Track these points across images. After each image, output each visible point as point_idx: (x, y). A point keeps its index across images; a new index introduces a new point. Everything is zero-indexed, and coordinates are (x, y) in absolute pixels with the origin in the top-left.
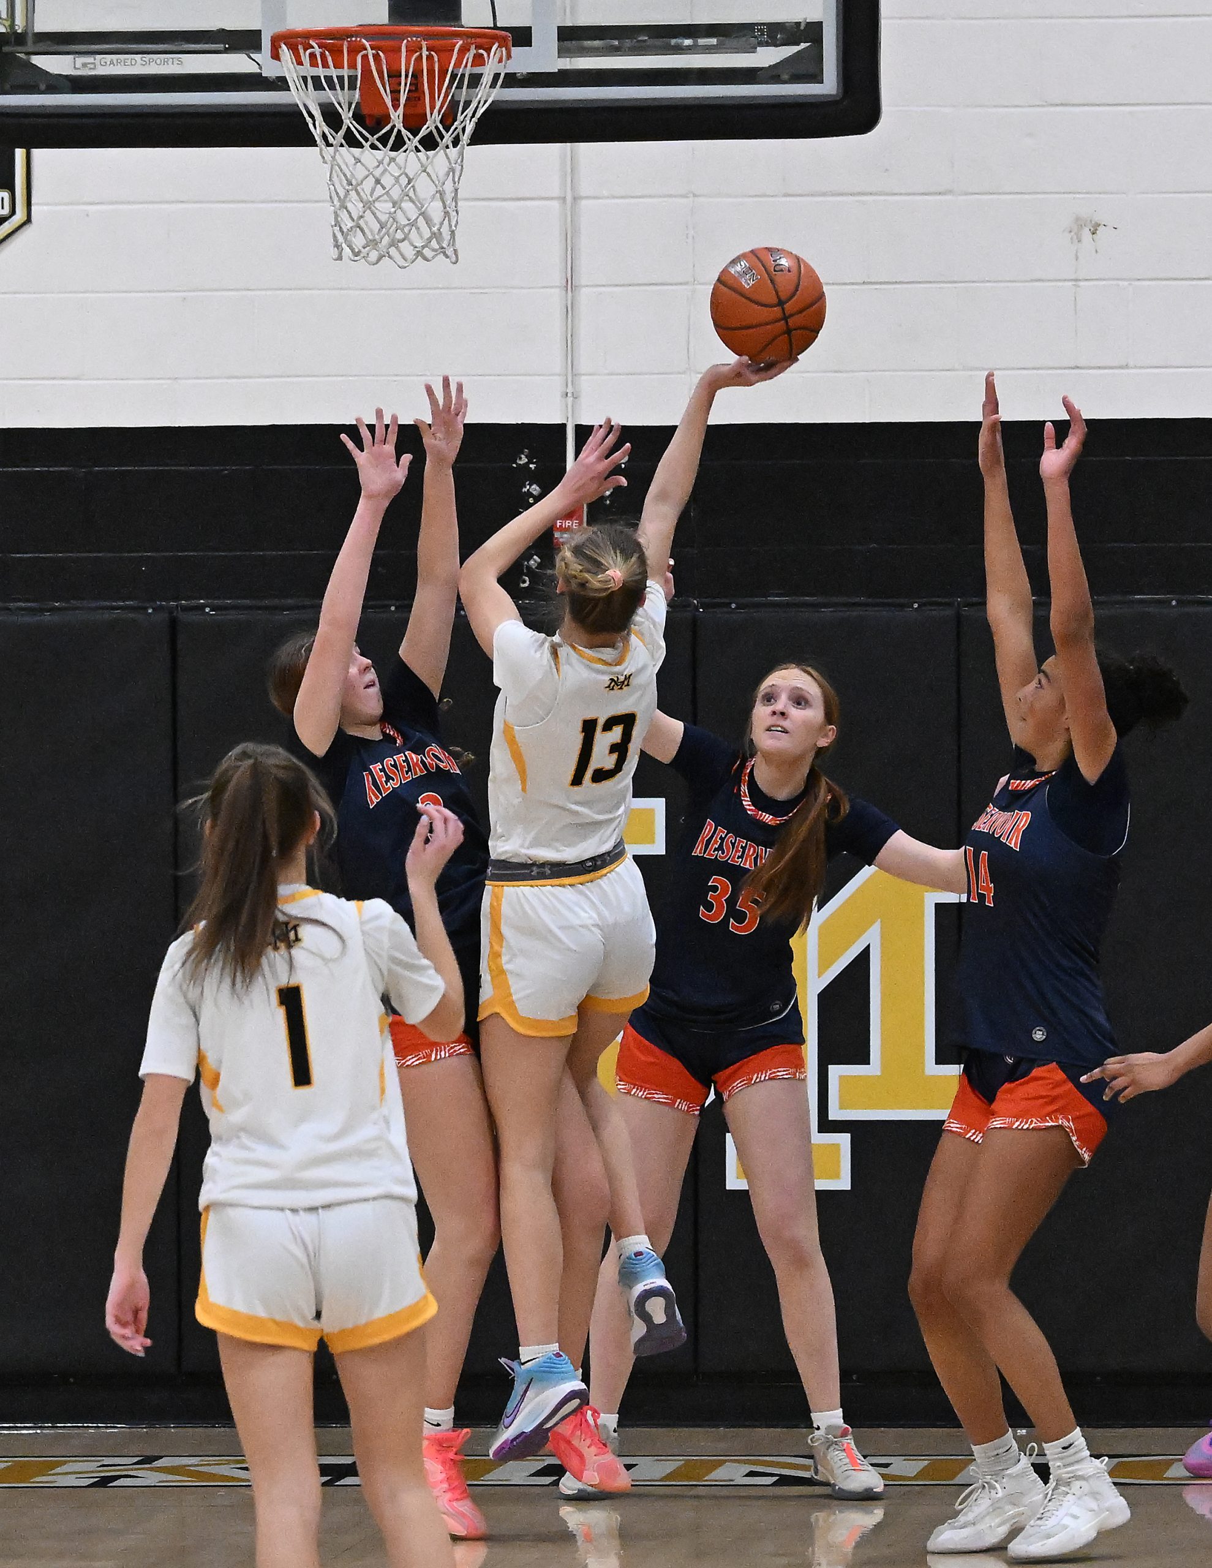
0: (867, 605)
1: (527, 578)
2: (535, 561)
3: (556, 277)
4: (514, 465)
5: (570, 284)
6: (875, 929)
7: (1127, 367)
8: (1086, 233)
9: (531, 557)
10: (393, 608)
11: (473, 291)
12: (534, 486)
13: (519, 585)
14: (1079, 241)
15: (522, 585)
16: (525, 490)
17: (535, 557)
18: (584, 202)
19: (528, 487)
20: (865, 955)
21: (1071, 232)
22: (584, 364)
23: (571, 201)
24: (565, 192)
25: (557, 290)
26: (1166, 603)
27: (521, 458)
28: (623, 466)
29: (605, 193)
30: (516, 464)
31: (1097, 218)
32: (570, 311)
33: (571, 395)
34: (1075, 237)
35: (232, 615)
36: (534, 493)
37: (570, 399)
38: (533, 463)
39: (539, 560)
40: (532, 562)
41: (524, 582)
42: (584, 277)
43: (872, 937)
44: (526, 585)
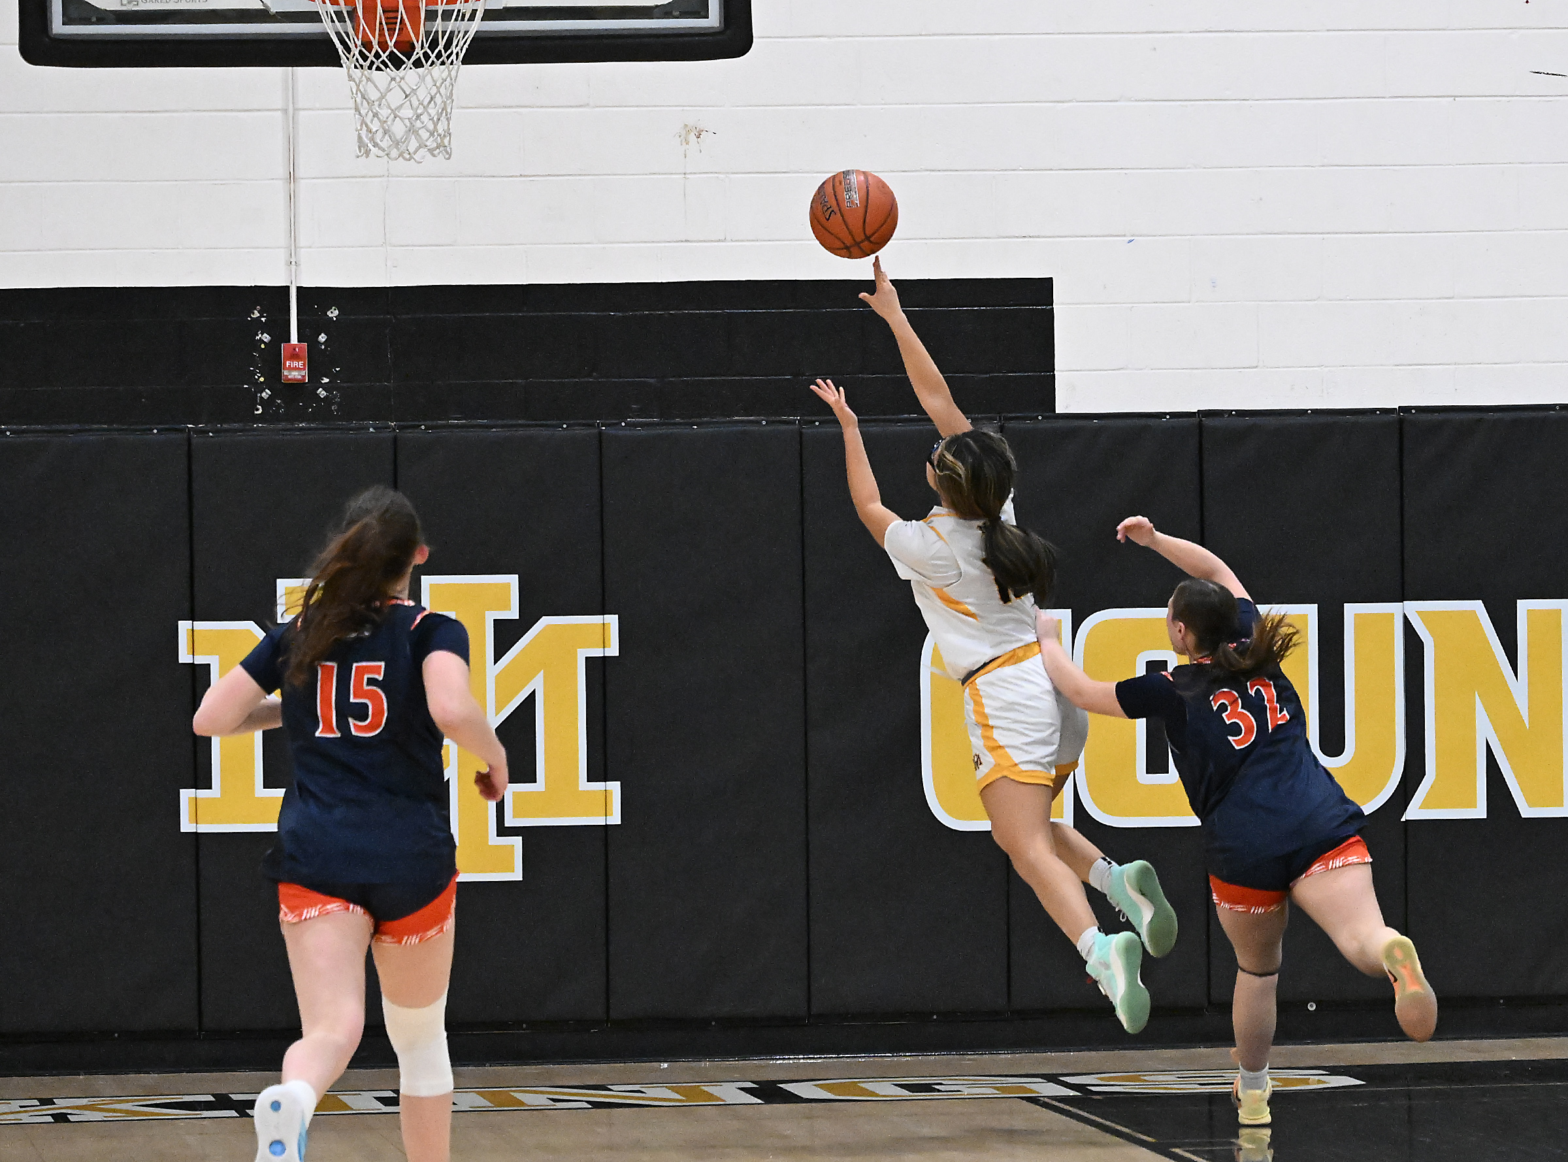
0: (529, 426)
1: (260, 407)
2: (267, 393)
3: (281, 171)
4: (249, 319)
5: (292, 177)
6: (540, 676)
7: (725, 240)
8: (692, 137)
9: (263, 390)
10: (155, 431)
11: (216, 182)
12: (265, 335)
13: (254, 412)
14: (687, 144)
15: (256, 412)
16: (258, 338)
17: (267, 390)
18: (302, 113)
19: (260, 335)
20: (532, 695)
21: (680, 136)
22: (302, 241)
23: (290, 113)
24: (288, 106)
25: (281, 182)
26: (759, 423)
27: (253, 314)
28: (335, 319)
29: (318, 105)
30: (251, 317)
31: (701, 126)
32: (291, 198)
33: (292, 263)
34: (684, 140)
35: (30, 438)
36: (265, 340)
37: (293, 267)
38: (264, 317)
39: (270, 393)
40: (264, 395)
41: (258, 410)
42: (301, 172)
43: (537, 684)
44: (260, 412)
